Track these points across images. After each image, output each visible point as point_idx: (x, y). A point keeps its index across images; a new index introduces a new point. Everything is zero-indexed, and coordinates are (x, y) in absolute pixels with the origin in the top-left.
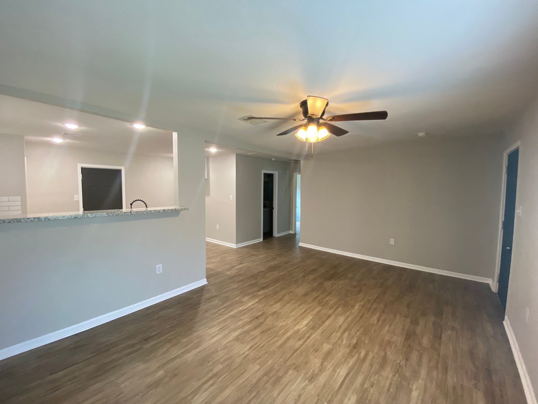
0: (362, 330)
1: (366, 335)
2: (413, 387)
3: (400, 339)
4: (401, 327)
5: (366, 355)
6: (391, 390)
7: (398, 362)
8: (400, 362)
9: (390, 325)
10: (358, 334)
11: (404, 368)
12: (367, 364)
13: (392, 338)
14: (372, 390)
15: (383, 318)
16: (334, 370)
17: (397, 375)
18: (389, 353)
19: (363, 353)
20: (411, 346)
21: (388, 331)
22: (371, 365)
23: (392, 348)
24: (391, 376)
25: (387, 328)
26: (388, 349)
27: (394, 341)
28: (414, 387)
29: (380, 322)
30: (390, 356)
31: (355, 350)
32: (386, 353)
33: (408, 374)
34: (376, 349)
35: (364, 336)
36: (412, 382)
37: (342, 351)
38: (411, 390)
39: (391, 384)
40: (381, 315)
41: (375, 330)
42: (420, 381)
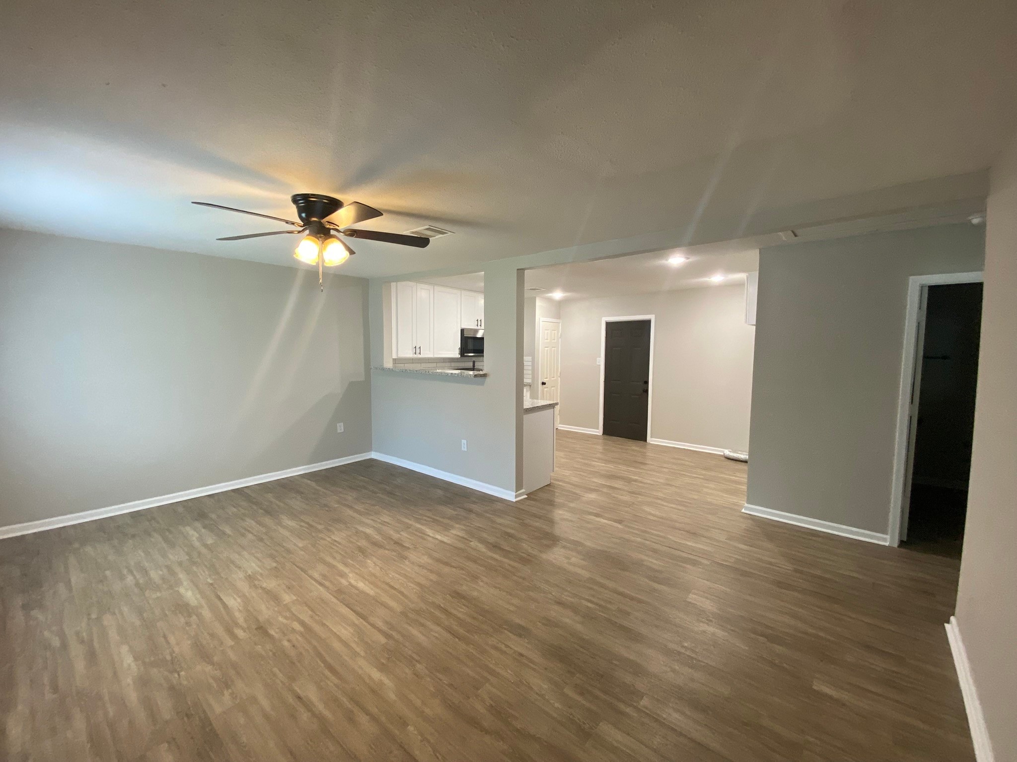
0: (292, 653)
1: (274, 654)
2: (136, 665)
3: (218, 709)
4: (244, 739)
5: (233, 636)
6: (162, 639)
7: (182, 673)
8: (179, 675)
9: (266, 717)
10: (286, 643)
11: (166, 673)
12: (220, 631)
13: (233, 696)
14: (182, 620)
15: (304, 716)
16: (243, 596)
17: (168, 658)
18: (208, 668)
19: (240, 633)
20: (185, 719)
21: (254, 700)
22: (212, 635)
23: (211, 681)
24: (176, 650)
25: (265, 703)
26: (218, 673)
27: (223, 695)
28: (134, 666)
29: (291, 700)
30: (203, 670)
31: (254, 627)
32: (213, 664)
33: (154, 671)
34: (232, 656)
35: (274, 651)
36: (142, 669)
37: (265, 611)
38: (136, 659)
39: (168, 643)
40: (314, 715)
41: (275, 675)
42: (129, 680)
